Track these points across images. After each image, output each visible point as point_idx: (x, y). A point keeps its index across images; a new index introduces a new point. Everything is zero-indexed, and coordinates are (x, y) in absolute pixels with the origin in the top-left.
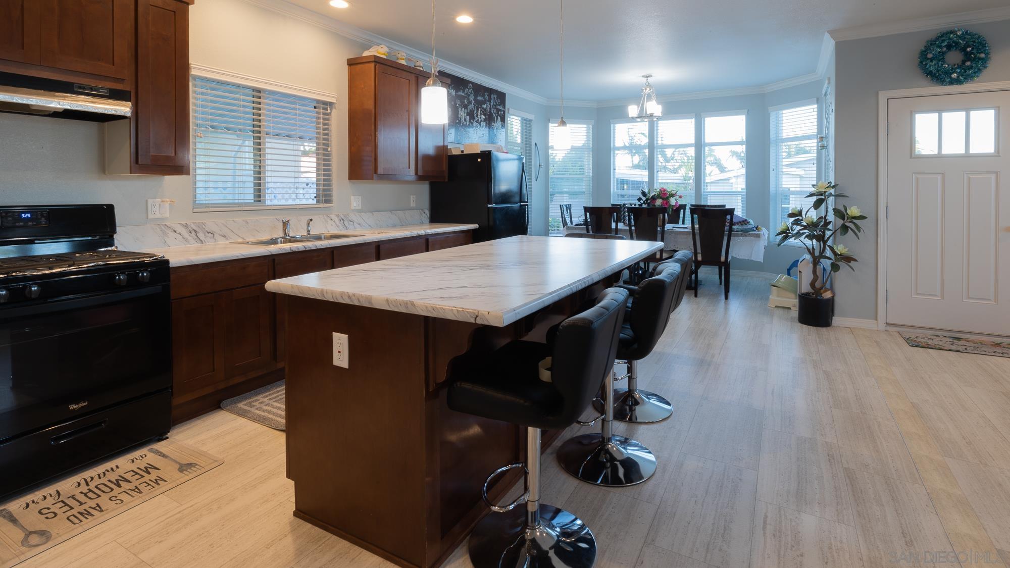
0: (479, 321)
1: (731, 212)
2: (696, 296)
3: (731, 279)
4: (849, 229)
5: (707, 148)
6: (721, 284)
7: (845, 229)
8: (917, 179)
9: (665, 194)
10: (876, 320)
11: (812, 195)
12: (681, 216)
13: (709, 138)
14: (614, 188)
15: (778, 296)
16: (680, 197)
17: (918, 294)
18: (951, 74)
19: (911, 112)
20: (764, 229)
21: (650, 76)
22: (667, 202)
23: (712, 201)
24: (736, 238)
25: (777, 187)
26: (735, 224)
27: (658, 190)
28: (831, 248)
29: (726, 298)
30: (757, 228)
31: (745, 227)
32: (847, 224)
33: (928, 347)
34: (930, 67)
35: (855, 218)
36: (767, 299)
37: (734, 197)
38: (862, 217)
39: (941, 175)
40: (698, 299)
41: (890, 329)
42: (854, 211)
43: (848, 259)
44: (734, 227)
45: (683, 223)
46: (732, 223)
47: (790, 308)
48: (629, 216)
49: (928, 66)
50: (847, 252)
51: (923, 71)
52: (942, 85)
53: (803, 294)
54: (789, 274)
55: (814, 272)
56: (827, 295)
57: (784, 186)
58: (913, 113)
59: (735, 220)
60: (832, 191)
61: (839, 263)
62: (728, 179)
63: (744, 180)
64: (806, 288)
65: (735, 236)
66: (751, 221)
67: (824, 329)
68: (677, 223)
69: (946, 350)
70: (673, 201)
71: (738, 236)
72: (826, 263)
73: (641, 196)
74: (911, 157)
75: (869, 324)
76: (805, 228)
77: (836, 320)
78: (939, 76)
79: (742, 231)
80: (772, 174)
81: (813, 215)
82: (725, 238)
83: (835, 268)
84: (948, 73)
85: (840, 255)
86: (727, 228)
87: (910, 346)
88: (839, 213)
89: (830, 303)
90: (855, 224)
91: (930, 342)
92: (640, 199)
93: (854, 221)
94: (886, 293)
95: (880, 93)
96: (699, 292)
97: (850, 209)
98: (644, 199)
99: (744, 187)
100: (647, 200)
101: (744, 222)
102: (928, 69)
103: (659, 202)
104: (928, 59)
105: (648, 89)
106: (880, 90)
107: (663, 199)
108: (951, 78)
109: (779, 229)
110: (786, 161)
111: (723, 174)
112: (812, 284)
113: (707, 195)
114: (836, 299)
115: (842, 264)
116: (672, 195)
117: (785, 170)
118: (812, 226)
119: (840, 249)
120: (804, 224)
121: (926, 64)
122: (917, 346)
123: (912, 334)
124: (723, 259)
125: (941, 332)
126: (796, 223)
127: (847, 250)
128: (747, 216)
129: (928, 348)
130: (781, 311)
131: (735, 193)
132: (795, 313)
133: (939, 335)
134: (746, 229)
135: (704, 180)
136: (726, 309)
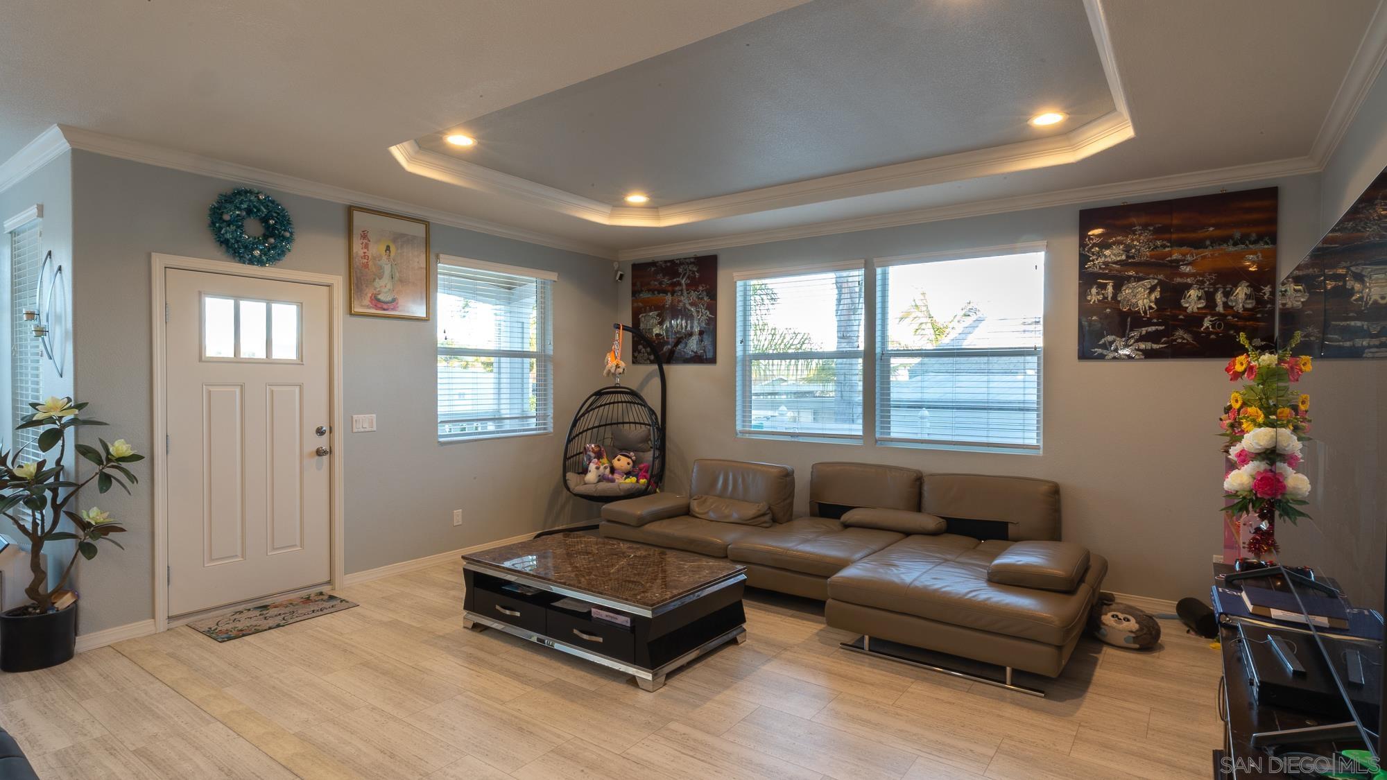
4: (112, 479)
7: (106, 481)
8: (209, 393)
10: (153, 617)
11: (35, 423)
17: (212, 560)
18: (253, 249)
19: (200, 293)
28: (73, 516)
32: (107, 471)
33: (242, 634)
34: (226, 233)
35: (123, 459)
38: (135, 458)
39: (240, 387)
41: (175, 624)
42: (120, 447)
43: (104, 530)
49: (223, 232)
50: (107, 518)
51: (216, 237)
52: (240, 262)
53: (11, 613)
55: (36, 567)
56: (64, 603)
58: (203, 295)
60: (75, 415)
61: (93, 541)
64: (17, 600)
69: (266, 630)
74: (200, 360)
75: (142, 628)
77: (81, 644)
78: (238, 250)
83: (86, 551)
84: (249, 248)
85: (94, 526)
87: (220, 642)
88: (89, 452)
89: (71, 614)
90: (123, 470)
91: (240, 626)
93: (121, 464)
94: (168, 570)
95: (154, 257)
97: (113, 445)
102: (223, 235)
104: (224, 221)
106: (154, 254)
108: (252, 254)
112: (32, 591)
115: (98, 542)
118: (35, 481)
119: (94, 516)
121: (221, 228)
122: (230, 639)
123: (208, 622)
125: (243, 606)
127: (106, 515)
129: (244, 635)
133: (240, 610)
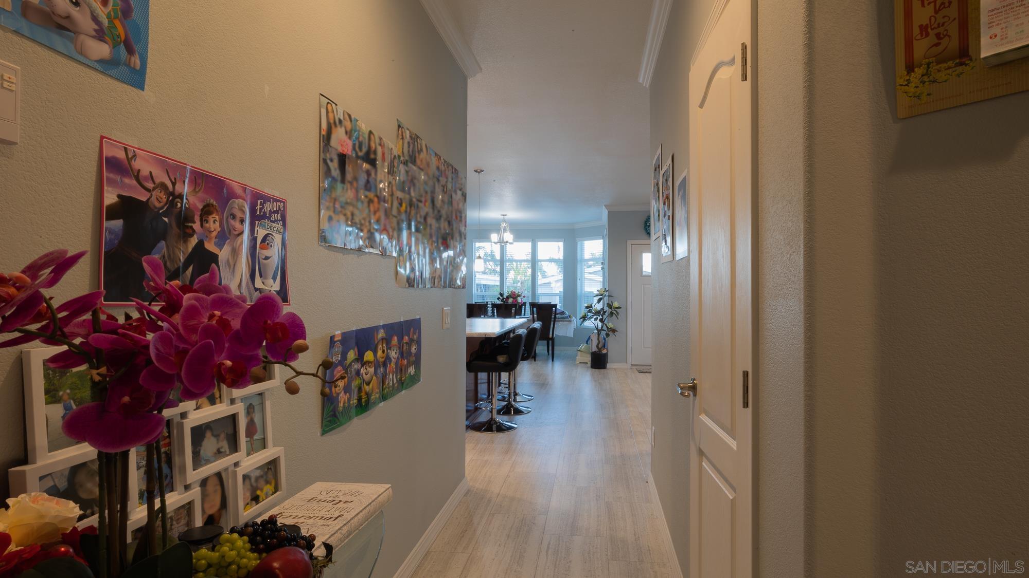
0: (486, 336)
1: (555, 306)
2: (535, 360)
3: (555, 352)
4: (613, 314)
5: (539, 263)
6: (549, 354)
8: (644, 287)
9: (515, 295)
10: (627, 363)
11: (597, 296)
12: (523, 311)
13: (541, 255)
14: (475, 291)
15: (581, 357)
16: (524, 297)
17: (644, 348)
19: (641, 252)
20: (574, 318)
21: (506, 215)
22: (516, 301)
23: (542, 300)
24: (558, 323)
25: (581, 291)
26: (557, 314)
27: (510, 292)
28: (606, 325)
29: (553, 360)
30: (570, 316)
31: (563, 316)
32: (613, 311)
33: (646, 372)
35: (616, 308)
36: (575, 360)
37: (554, 297)
38: (619, 308)
40: (536, 362)
41: (632, 367)
42: (616, 304)
43: (614, 331)
44: (557, 316)
45: (524, 315)
46: (556, 314)
47: (587, 363)
48: (493, 310)
50: (613, 327)
53: (593, 352)
54: (587, 344)
55: (598, 339)
56: (604, 351)
57: (585, 290)
58: (643, 252)
59: (557, 312)
60: (607, 294)
61: (609, 333)
62: (549, 283)
63: (562, 284)
64: (594, 349)
65: (558, 321)
66: (567, 313)
67: (603, 370)
68: (521, 315)
70: (519, 300)
71: (559, 321)
72: (603, 333)
73: (499, 296)
74: (641, 276)
75: (623, 366)
76: (595, 314)
77: (609, 365)
79: (561, 318)
80: (579, 282)
81: (599, 307)
82: (552, 323)
83: (607, 335)
85: (610, 328)
86: (553, 316)
87: (639, 373)
88: (610, 306)
89: (606, 355)
90: (616, 311)
92: (498, 299)
93: (616, 309)
94: (631, 348)
95: (628, 241)
96: (537, 359)
97: (614, 303)
98: (501, 298)
99: (562, 290)
100: (503, 299)
101: (563, 313)
102: (647, 231)
103: (510, 300)
104: (647, 226)
105: (504, 224)
106: (629, 239)
107: (513, 298)
109: (581, 316)
110: (587, 270)
111: (545, 279)
112: (597, 346)
113: (539, 296)
114: (609, 353)
115: (610, 333)
116: (519, 296)
117: (587, 276)
118: (598, 313)
119: (610, 325)
120: (594, 312)
122: (641, 373)
123: (641, 368)
124: (551, 336)
126: (589, 312)
127: (613, 325)
128: (564, 309)
130: (583, 365)
131: (555, 294)
132: (589, 363)
134: (563, 317)
135: (537, 283)
136: (553, 365)
